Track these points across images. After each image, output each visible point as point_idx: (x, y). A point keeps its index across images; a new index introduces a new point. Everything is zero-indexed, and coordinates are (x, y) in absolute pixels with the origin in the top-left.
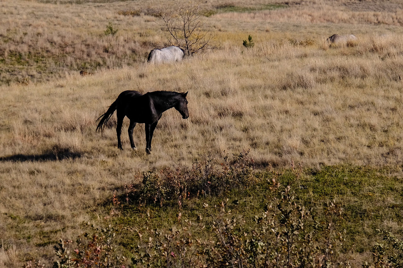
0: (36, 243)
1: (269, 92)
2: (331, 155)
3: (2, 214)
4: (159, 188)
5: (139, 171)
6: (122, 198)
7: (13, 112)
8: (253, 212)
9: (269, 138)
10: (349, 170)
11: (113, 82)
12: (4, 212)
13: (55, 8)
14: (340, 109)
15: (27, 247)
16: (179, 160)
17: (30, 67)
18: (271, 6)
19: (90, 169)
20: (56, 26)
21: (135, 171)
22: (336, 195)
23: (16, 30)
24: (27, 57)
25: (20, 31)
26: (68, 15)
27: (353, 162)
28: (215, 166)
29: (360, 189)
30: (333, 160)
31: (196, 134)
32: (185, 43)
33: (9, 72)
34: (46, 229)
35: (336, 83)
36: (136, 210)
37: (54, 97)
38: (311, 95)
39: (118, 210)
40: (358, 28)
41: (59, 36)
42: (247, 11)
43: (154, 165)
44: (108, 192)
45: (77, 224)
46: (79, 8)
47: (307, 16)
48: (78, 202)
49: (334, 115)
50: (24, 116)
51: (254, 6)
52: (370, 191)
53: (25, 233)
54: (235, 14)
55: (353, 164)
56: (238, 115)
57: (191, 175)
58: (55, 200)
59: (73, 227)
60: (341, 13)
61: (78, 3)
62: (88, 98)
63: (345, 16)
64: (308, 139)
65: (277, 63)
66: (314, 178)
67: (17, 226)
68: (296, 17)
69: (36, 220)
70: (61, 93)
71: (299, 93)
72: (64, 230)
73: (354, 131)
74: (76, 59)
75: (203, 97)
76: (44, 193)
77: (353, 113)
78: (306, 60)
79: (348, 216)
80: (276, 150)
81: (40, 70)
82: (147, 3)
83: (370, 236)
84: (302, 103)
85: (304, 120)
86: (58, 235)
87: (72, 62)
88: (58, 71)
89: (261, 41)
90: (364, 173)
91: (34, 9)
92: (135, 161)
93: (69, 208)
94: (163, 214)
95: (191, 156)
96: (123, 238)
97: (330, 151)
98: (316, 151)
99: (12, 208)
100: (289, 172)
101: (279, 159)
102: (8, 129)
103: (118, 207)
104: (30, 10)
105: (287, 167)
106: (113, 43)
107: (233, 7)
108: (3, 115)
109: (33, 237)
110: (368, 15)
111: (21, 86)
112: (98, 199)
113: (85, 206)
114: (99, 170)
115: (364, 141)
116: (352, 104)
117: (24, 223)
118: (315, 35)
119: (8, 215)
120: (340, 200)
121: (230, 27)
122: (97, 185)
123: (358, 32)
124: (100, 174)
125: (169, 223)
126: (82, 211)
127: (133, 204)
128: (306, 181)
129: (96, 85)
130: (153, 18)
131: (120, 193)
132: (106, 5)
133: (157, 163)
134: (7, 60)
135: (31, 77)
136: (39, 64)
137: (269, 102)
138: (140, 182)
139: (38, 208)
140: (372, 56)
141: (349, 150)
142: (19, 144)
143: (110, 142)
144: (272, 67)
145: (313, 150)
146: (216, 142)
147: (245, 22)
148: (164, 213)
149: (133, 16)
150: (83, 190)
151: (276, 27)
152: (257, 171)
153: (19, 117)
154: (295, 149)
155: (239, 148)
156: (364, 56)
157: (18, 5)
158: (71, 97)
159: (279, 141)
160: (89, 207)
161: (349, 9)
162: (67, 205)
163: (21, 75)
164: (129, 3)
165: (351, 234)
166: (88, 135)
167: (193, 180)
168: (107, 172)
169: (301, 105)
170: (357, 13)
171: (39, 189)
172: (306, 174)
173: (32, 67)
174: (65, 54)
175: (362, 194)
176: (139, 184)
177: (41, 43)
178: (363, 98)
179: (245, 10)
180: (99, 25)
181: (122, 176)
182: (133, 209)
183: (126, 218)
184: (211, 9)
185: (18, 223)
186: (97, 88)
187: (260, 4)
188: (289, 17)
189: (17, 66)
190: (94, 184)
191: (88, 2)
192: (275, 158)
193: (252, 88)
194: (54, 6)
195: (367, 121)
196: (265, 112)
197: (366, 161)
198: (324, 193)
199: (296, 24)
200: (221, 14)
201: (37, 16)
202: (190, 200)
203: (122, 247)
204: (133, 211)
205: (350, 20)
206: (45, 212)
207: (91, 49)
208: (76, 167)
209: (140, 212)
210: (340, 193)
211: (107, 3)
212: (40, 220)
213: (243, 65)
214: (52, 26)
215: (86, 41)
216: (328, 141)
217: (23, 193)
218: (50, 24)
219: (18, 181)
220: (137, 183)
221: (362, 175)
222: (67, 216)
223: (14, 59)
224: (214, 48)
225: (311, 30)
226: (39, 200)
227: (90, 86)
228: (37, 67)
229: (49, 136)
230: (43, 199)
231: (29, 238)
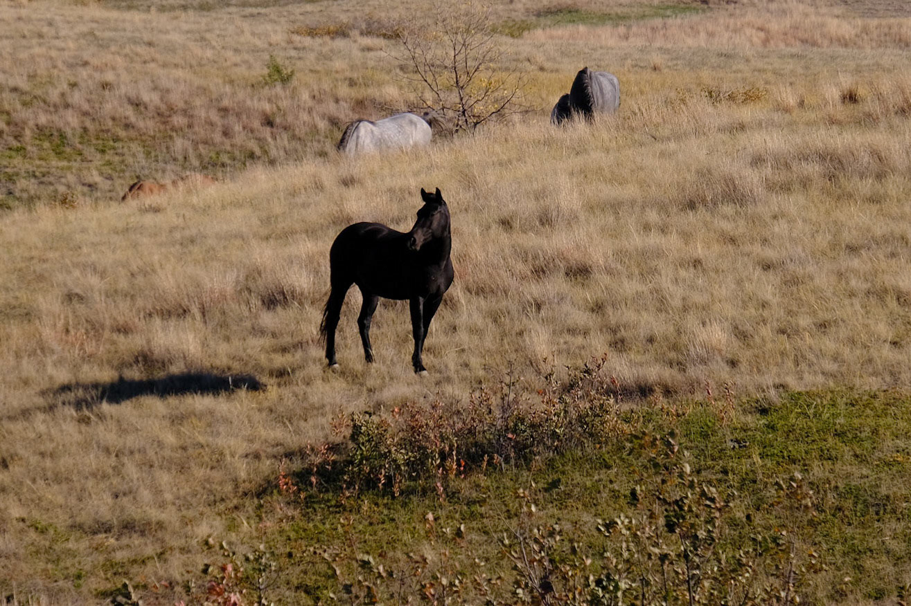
0: (96, 590)
1: (653, 216)
2: (803, 366)
3: (15, 522)
4: (390, 452)
5: (341, 411)
6: (302, 477)
7: (38, 274)
8: (617, 506)
9: (654, 327)
10: (849, 401)
11: (279, 199)
12: (17, 516)
13: (144, 21)
14: (824, 253)
15: (74, 600)
16: (438, 383)
17: (85, 165)
18: (668, 8)
19: (225, 408)
20: (148, 65)
21: (333, 412)
22: (816, 462)
23: (50, 77)
24: (77, 140)
25: (63, 79)
26: (176, 37)
27: (857, 382)
28: (525, 395)
29: (875, 445)
30: (808, 378)
31: (478, 320)
32: (458, 100)
33: (35, 176)
34: (120, 556)
35: (815, 192)
36: (336, 506)
37: (138, 236)
38: (754, 220)
39: (292, 507)
40: (873, 57)
41: (155, 88)
42: (611, 22)
43: (377, 396)
44: (268, 462)
45: (194, 542)
46: (204, 20)
47: (754, 31)
48: (197, 489)
49: (811, 269)
50: (65, 285)
51: (626, 10)
52: (898, 451)
53: (68, 564)
54: (582, 28)
55: (857, 386)
56: (580, 272)
57: (467, 417)
58: (139, 486)
59: (184, 549)
60: (836, 21)
61: (204, 8)
62: (219, 237)
63: (846, 28)
64: (748, 327)
65: (672, 146)
66: (763, 421)
67: (50, 548)
68: (727, 35)
69: (95, 533)
70: (155, 226)
71: (725, 217)
72: (163, 556)
73: (858, 307)
74: (195, 144)
75: (495, 229)
76: (114, 468)
77: (855, 263)
78: (743, 138)
79: (846, 513)
80: (672, 355)
81: (110, 172)
82: (369, 5)
83: (898, 559)
84: (733, 240)
85: (739, 282)
86: (149, 569)
87: (186, 149)
88: (153, 172)
89: (642, 93)
90: (883, 406)
91: (94, 25)
92: (333, 388)
93: (174, 504)
94: (401, 515)
95: (468, 373)
96: (305, 572)
97: (802, 356)
98: (767, 356)
99: (38, 505)
100: (703, 409)
101: (679, 377)
102: (27, 314)
103: (293, 498)
104: (83, 28)
105: (699, 397)
106: (285, 104)
107: (577, 11)
108: (15, 281)
109: (89, 575)
110: (900, 26)
111: (60, 212)
112: (244, 482)
113: (212, 498)
114: (245, 409)
115: (883, 329)
116: (854, 241)
117: (67, 540)
118: (770, 77)
119: (28, 523)
120: (827, 474)
121: (566, 60)
122: (243, 447)
123: (875, 68)
124: (250, 421)
125: (416, 535)
126: (207, 510)
127: (327, 491)
128: (745, 429)
129: (237, 204)
130: (381, 42)
131: (297, 465)
132: (271, 11)
133: (385, 390)
134: (29, 148)
135: (89, 189)
136: (107, 157)
137: (654, 239)
138: (344, 437)
139: (101, 505)
140: (901, 124)
141: (846, 352)
142: (53, 352)
143: (274, 341)
144: (662, 154)
145: (761, 353)
146: (527, 339)
147: (601, 48)
148: (402, 512)
149: (333, 38)
150: (206, 459)
151: (677, 59)
152: (626, 407)
153: (52, 286)
154: (716, 352)
155: (583, 353)
156: (882, 125)
157: (56, 14)
158: (178, 235)
159: (679, 332)
160: (222, 500)
161: (855, 13)
162: (168, 496)
163: (65, 185)
164: (326, 7)
165: (853, 555)
166: (219, 327)
167: (471, 432)
168: (264, 414)
169: (730, 246)
170: (874, 22)
171: (103, 457)
172: (744, 411)
173: (90, 165)
174: (170, 132)
175: (880, 459)
176: (342, 444)
177: (111, 106)
178: (881, 228)
179: (604, 18)
180: (252, 60)
181: (302, 423)
182: (328, 504)
183: (311, 525)
184: (524, 18)
185: (54, 541)
186: (239, 213)
187: (641, 5)
188: (711, 35)
189: (54, 163)
190: (233, 443)
191: (228, 5)
192: (669, 375)
193: (612, 206)
194: (144, 16)
195: (889, 281)
196: (645, 264)
197: (888, 379)
198: (789, 457)
199: (724, 52)
200: (548, 30)
201: (100, 42)
202: (465, 478)
203: (303, 594)
204: (329, 507)
205: (857, 39)
206: (117, 513)
207: (232, 119)
208: (190, 405)
209: (344, 510)
210: (828, 457)
211: (272, 8)
212: (106, 532)
213: (592, 153)
214: (138, 67)
215: (219, 100)
216: (797, 332)
217: (63, 469)
218: (132, 61)
219: (52, 440)
220: (338, 440)
221: (880, 411)
222: (170, 522)
223: (46, 145)
224: (527, 112)
225: (760, 65)
226: (102, 485)
227: (223, 207)
228: (104, 165)
229: (124, 330)
230: (112, 484)
231: (79, 577)
